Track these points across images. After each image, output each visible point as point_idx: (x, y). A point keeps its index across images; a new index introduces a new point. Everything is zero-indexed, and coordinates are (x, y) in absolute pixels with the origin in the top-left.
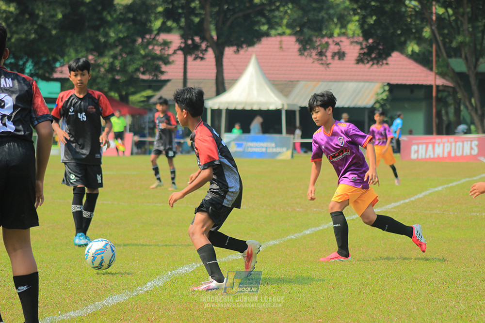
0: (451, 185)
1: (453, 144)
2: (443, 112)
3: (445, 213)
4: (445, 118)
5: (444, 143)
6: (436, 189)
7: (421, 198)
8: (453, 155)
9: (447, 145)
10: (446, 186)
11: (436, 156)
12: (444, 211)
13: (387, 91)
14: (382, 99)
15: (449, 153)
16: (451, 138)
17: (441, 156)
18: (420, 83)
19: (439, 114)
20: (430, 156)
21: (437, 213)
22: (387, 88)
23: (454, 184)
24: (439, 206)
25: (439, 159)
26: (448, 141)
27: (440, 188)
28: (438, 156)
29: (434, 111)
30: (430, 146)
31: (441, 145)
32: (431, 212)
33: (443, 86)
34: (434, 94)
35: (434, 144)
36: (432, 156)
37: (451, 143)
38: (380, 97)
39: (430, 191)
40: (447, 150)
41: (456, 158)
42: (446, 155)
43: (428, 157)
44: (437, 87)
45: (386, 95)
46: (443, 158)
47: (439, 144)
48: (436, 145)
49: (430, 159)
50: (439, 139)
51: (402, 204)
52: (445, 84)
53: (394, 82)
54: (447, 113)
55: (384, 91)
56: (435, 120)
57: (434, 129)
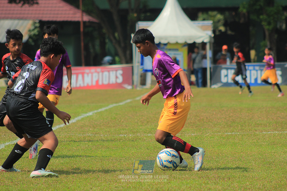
0: (100, 110)
1: (101, 74)
2: (90, 45)
3: (96, 135)
4: (92, 50)
5: (92, 73)
6: (88, 115)
7: (74, 123)
8: (100, 83)
9: (95, 75)
10: (96, 111)
11: (86, 85)
12: (95, 134)
13: (38, 27)
14: (34, 35)
15: (97, 82)
16: (99, 69)
17: (90, 84)
18: (69, 19)
19: (86, 48)
20: (80, 85)
21: (89, 136)
22: (38, 25)
23: (103, 109)
24: (90, 129)
25: (88, 87)
26: (96, 72)
27: (90, 114)
28: (88, 85)
29: (82, 44)
30: (80, 76)
31: (90, 75)
32: (84, 135)
33: (89, 22)
34: (82, 29)
35: (83, 74)
36: (82, 85)
37: (98, 73)
38: (32, 33)
39: (82, 117)
40: (95, 79)
41: (103, 86)
42: (94, 83)
43: (78, 85)
44: (84, 23)
45: (38, 31)
46: (92, 86)
47: (88, 74)
48: (86, 75)
49: (80, 88)
50: (87, 70)
51: (58, 128)
52: (91, 21)
53: (46, 19)
54: (94, 46)
55: (36, 28)
56: (83, 53)
57: (83, 61)
